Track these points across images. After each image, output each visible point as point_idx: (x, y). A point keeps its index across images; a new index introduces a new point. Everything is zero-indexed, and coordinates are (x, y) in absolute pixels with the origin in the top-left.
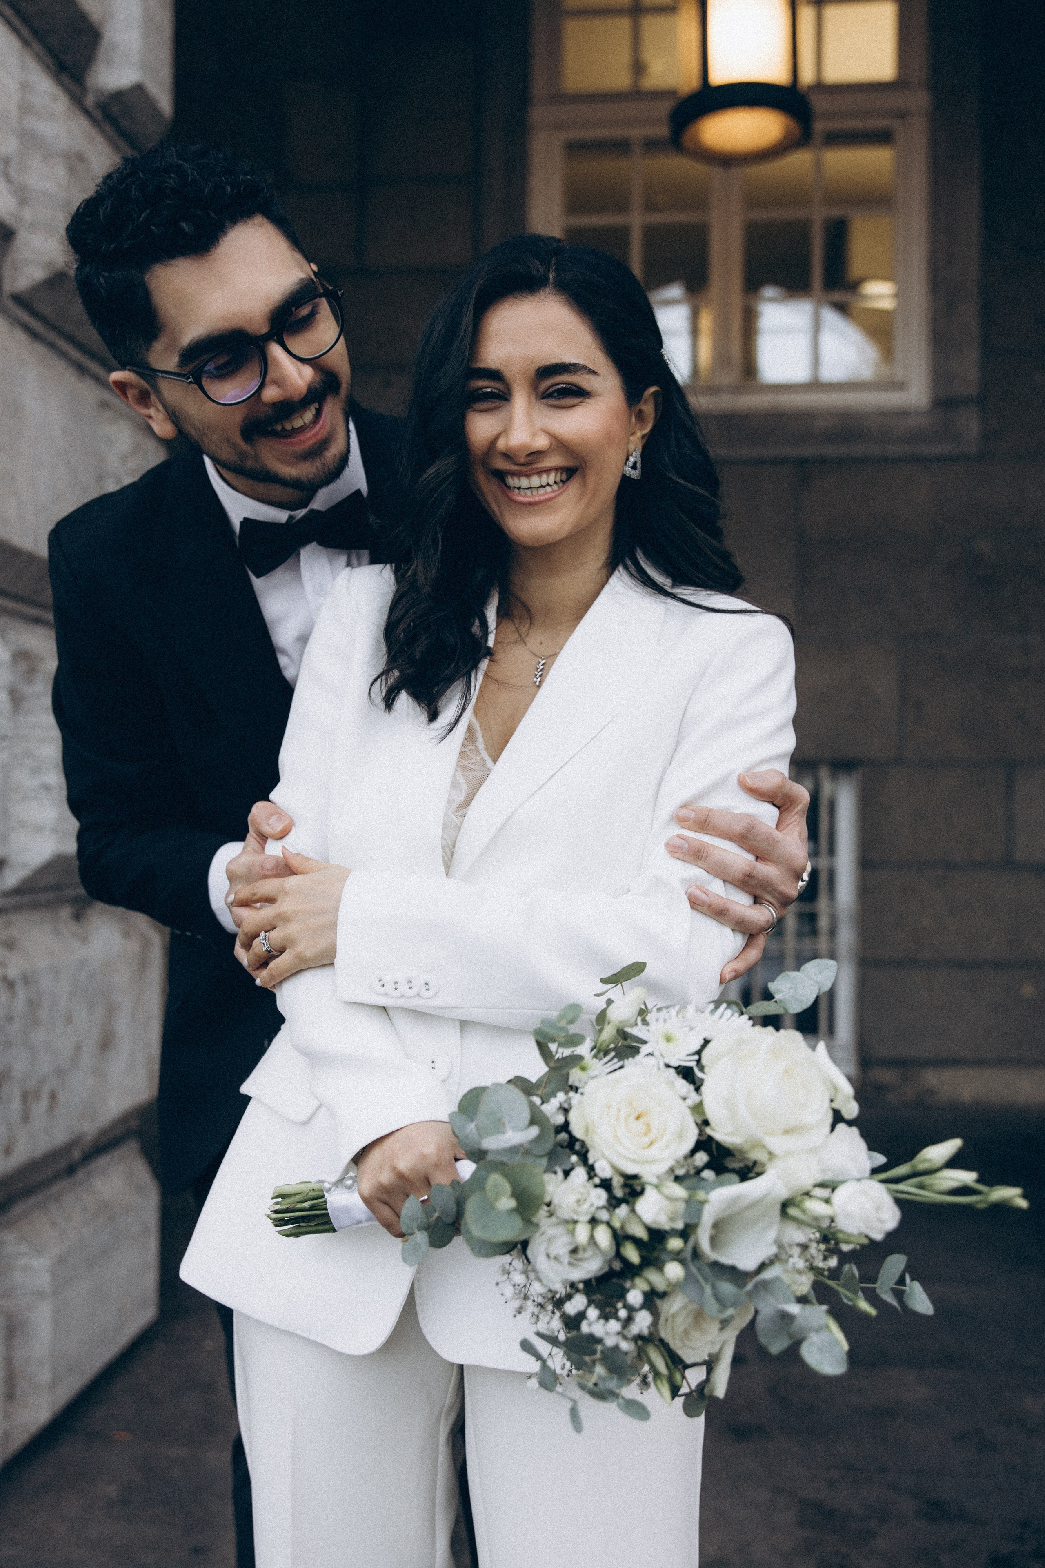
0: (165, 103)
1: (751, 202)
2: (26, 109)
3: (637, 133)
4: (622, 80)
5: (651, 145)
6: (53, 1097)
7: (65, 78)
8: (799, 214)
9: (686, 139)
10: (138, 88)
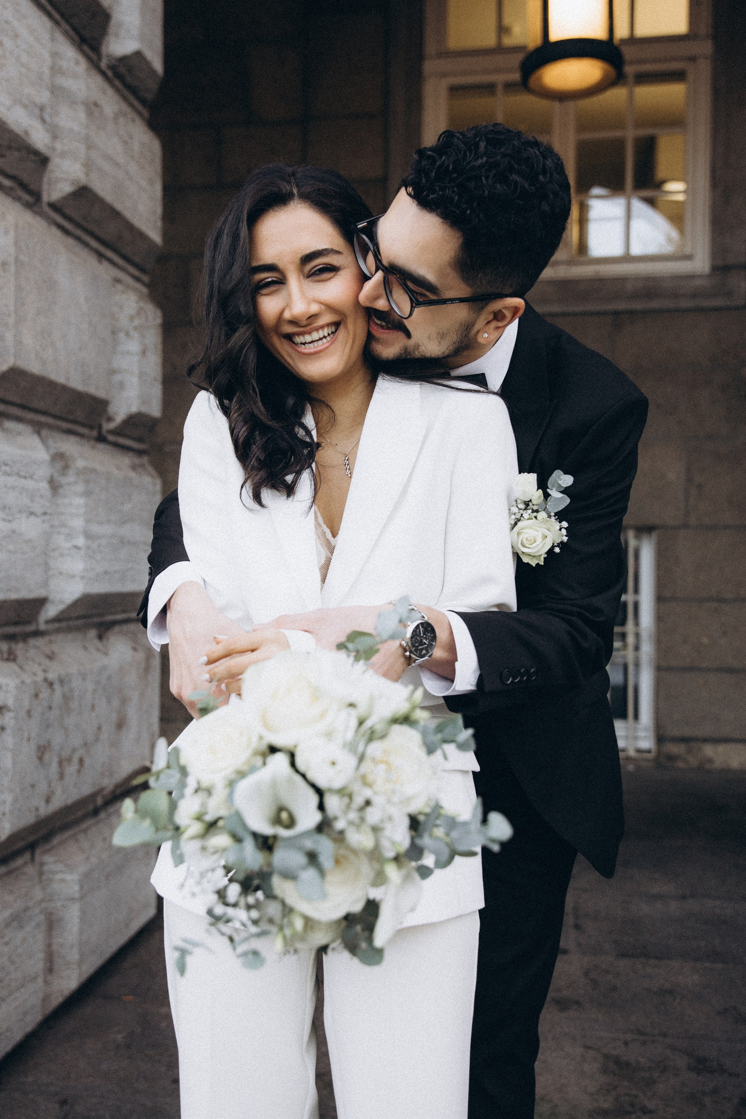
0: (158, 65)
1: (582, 127)
2: (56, 70)
3: (500, 78)
4: (490, 40)
5: (509, 87)
6: (81, 761)
7: (85, 48)
8: (617, 134)
9: (532, 81)
10: (138, 54)
